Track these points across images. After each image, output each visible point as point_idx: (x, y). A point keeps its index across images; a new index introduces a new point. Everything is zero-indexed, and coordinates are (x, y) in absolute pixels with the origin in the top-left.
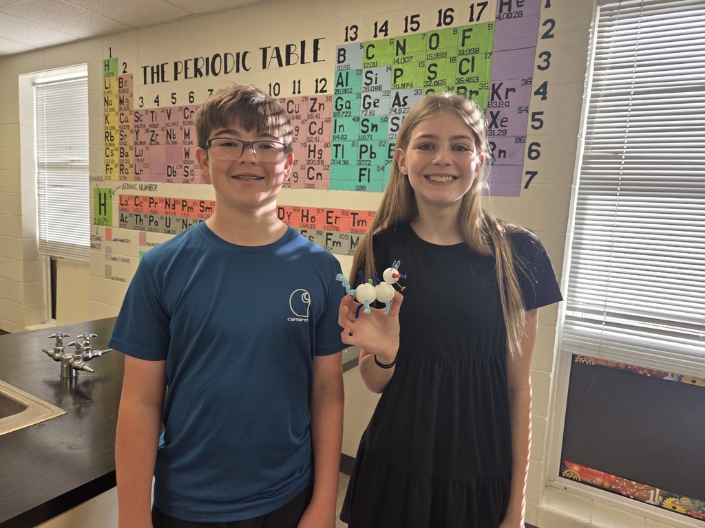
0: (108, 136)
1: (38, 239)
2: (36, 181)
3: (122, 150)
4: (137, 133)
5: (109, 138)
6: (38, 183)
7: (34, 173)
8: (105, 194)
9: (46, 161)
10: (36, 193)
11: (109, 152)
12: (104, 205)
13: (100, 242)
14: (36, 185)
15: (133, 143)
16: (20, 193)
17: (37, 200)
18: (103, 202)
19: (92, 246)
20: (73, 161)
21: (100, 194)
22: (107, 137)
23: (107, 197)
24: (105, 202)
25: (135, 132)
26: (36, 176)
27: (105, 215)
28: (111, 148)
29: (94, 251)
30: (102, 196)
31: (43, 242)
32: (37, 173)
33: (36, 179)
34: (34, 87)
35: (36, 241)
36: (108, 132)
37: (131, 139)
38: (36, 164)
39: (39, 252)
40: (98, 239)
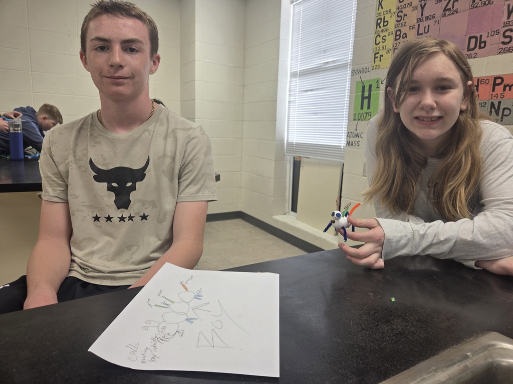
0: (381, 22)
1: (285, 142)
2: (288, 89)
3: (398, 33)
4: (423, 8)
5: (381, 25)
6: (290, 91)
7: (287, 83)
8: (370, 86)
9: (298, 69)
10: (287, 100)
11: (379, 39)
12: (369, 98)
13: (359, 139)
14: (288, 93)
15: (416, 21)
16: (276, 101)
17: (287, 107)
18: (366, 94)
19: (348, 143)
20: (327, 63)
21: (364, 87)
22: (378, 24)
23: (373, 88)
24: (370, 94)
25: (419, 8)
26: (288, 85)
27: (369, 108)
28: (382, 35)
29: (350, 148)
30: (367, 89)
31: (290, 145)
32: (288, 83)
33: (288, 87)
34: (292, 5)
35: (284, 143)
36: (381, 19)
37: (412, 17)
38: (289, 74)
39: (286, 154)
40: (357, 136)
